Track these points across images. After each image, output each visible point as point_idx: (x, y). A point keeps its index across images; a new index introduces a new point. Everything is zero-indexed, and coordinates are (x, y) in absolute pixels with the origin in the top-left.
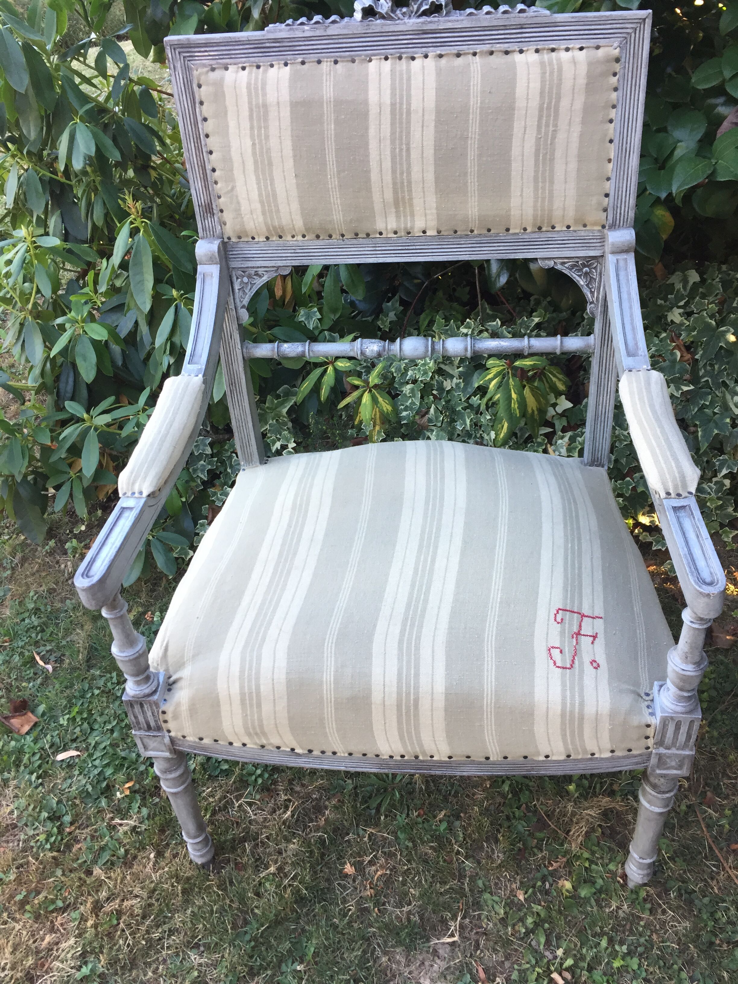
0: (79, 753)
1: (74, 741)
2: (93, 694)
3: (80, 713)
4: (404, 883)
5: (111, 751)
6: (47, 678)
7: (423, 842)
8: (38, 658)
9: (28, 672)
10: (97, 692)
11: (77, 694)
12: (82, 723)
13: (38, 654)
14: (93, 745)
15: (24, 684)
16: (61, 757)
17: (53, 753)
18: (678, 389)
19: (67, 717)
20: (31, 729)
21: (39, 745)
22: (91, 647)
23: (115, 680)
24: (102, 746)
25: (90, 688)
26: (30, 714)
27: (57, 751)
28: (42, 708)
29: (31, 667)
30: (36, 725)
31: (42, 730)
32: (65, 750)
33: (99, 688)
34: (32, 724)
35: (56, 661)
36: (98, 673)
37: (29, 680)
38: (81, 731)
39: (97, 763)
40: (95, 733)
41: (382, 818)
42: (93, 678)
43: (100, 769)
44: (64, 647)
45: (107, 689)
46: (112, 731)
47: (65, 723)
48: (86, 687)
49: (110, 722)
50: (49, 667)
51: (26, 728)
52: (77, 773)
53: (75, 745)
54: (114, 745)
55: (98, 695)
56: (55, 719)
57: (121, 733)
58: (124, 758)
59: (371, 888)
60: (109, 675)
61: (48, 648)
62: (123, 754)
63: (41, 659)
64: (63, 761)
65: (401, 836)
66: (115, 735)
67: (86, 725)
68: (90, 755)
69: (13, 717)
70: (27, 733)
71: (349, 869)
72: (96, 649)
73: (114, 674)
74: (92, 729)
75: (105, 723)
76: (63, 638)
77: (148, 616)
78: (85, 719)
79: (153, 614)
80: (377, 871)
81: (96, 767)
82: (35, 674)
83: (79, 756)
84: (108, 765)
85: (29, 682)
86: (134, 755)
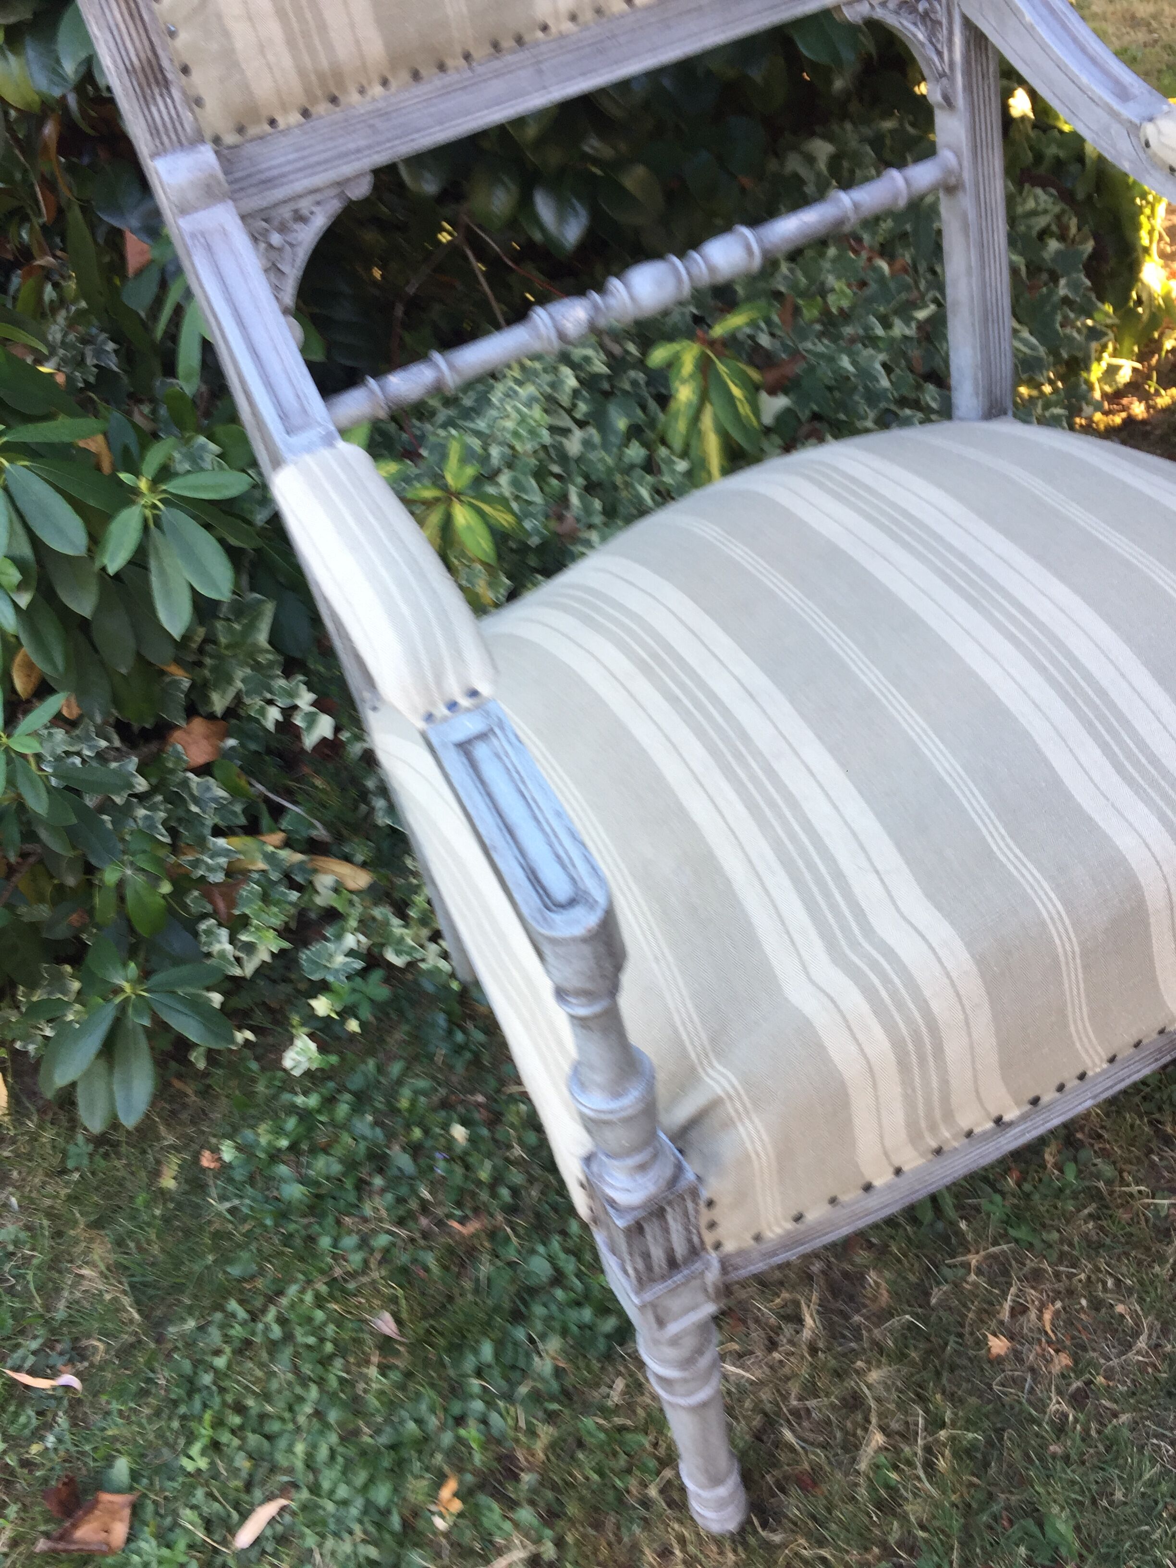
0: (282, 1502)
1: (249, 1487)
2: (216, 1371)
3: (218, 1423)
4: (1097, 1305)
5: (352, 1452)
6: (76, 1403)
7: (1069, 1219)
8: (24, 1378)
9: (22, 1419)
10: (220, 1362)
11: (177, 1392)
12: (243, 1439)
13: (17, 1369)
14: (299, 1465)
15: (35, 1449)
16: (245, 1537)
17: (225, 1542)
18: (908, 320)
19: (195, 1449)
20: (131, 1528)
21: (182, 1545)
22: (132, 1286)
23: (242, 1314)
24: (323, 1453)
25: (198, 1364)
26: (106, 1497)
27: (232, 1530)
28: (122, 1467)
29: (21, 1405)
30: (136, 1509)
31: (157, 1513)
32: (244, 1516)
33: (217, 1353)
34: (127, 1512)
35: (71, 1361)
36: (191, 1324)
37: (37, 1435)
38: (250, 1456)
39: (343, 1492)
40: (282, 1443)
41: (963, 1225)
42: (190, 1343)
43: (359, 1502)
44: (70, 1322)
45: (237, 1344)
46: (318, 1414)
47: (203, 1463)
48: (187, 1366)
49: (301, 1399)
50: (69, 1379)
51: (120, 1531)
52: (311, 1540)
53: (258, 1494)
54: (349, 1436)
55: (229, 1366)
56: (169, 1471)
57: (344, 1405)
58: (393, 1447)
59: (1057, 1351)
60: (218, 1316)
61: (34, 1345)
62: (383, 1440)
63: (32, 1373)
64: (257, 1541)
65: (1022, 1233)
66: (333, 1416)
67: (253, 1439)
68: (315, 1489)
69: (75, 1526)
70: (131, 1538)
71: (998, 1345)
72: (145, 1285)
73: (233, 1305)
74: (269, 1437)
75: (291, 1409)
76: (48, 1308)
77: (207, 1160)
78: (242, 1427)
79: (215, 1150)
80: (1040, 1318)
81: (344, 1503)
82: (40, 1413)
83: (283, 1509)
84: (371, 1481)
85: (42, 1438)
86: (411, 1426)
